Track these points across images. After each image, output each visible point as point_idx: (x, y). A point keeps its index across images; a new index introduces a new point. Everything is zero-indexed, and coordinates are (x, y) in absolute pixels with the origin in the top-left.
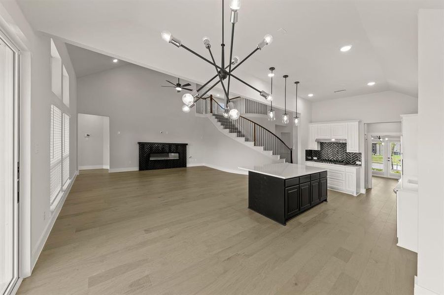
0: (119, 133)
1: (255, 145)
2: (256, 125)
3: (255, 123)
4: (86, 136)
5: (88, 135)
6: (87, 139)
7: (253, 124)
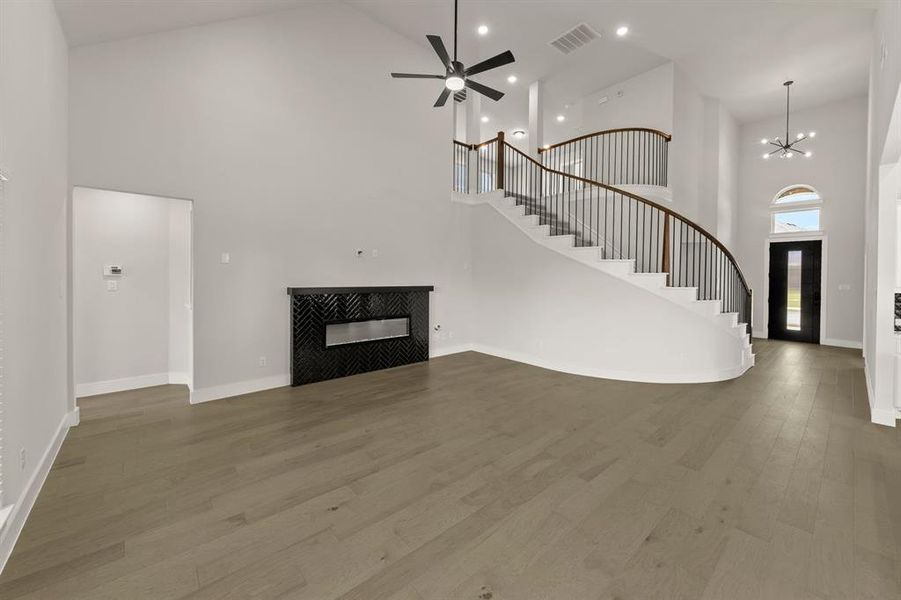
0: (227, 258)
1: (668, 285)
2: (671, 217)
3: (668, 212)
4: (108, 272)
5: (115, 271)
6: (112, 283)
7: (662, 214)
